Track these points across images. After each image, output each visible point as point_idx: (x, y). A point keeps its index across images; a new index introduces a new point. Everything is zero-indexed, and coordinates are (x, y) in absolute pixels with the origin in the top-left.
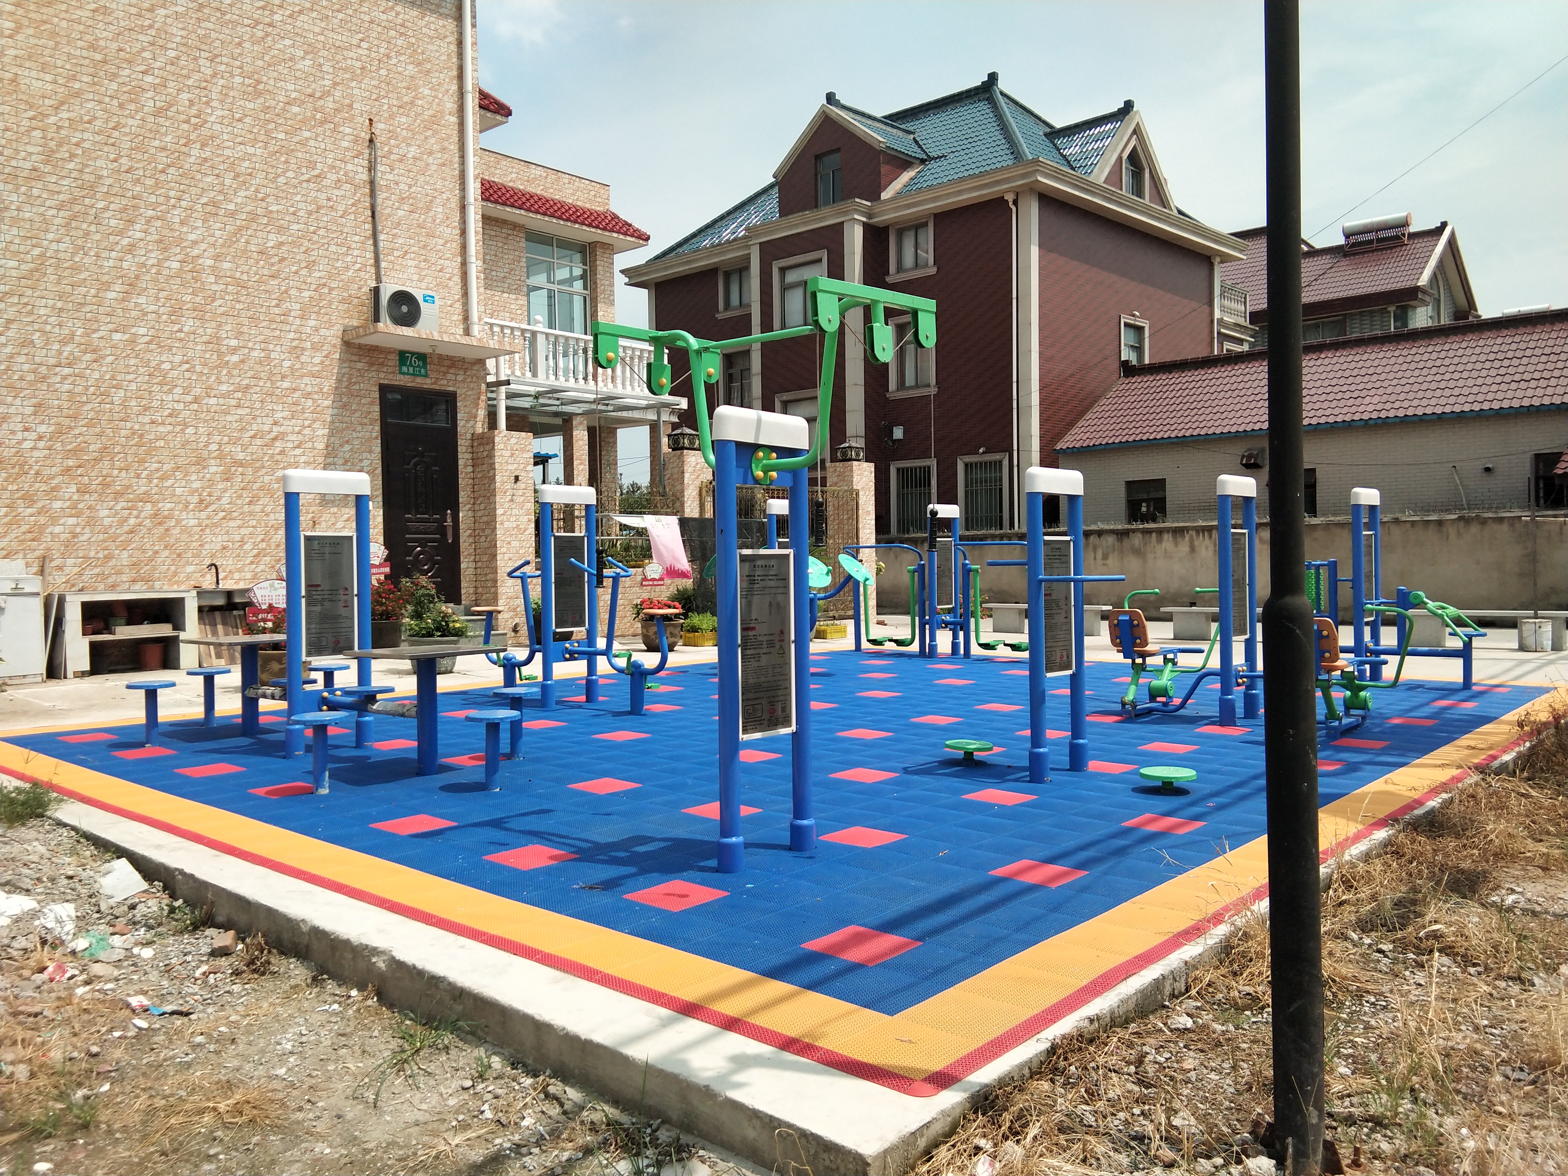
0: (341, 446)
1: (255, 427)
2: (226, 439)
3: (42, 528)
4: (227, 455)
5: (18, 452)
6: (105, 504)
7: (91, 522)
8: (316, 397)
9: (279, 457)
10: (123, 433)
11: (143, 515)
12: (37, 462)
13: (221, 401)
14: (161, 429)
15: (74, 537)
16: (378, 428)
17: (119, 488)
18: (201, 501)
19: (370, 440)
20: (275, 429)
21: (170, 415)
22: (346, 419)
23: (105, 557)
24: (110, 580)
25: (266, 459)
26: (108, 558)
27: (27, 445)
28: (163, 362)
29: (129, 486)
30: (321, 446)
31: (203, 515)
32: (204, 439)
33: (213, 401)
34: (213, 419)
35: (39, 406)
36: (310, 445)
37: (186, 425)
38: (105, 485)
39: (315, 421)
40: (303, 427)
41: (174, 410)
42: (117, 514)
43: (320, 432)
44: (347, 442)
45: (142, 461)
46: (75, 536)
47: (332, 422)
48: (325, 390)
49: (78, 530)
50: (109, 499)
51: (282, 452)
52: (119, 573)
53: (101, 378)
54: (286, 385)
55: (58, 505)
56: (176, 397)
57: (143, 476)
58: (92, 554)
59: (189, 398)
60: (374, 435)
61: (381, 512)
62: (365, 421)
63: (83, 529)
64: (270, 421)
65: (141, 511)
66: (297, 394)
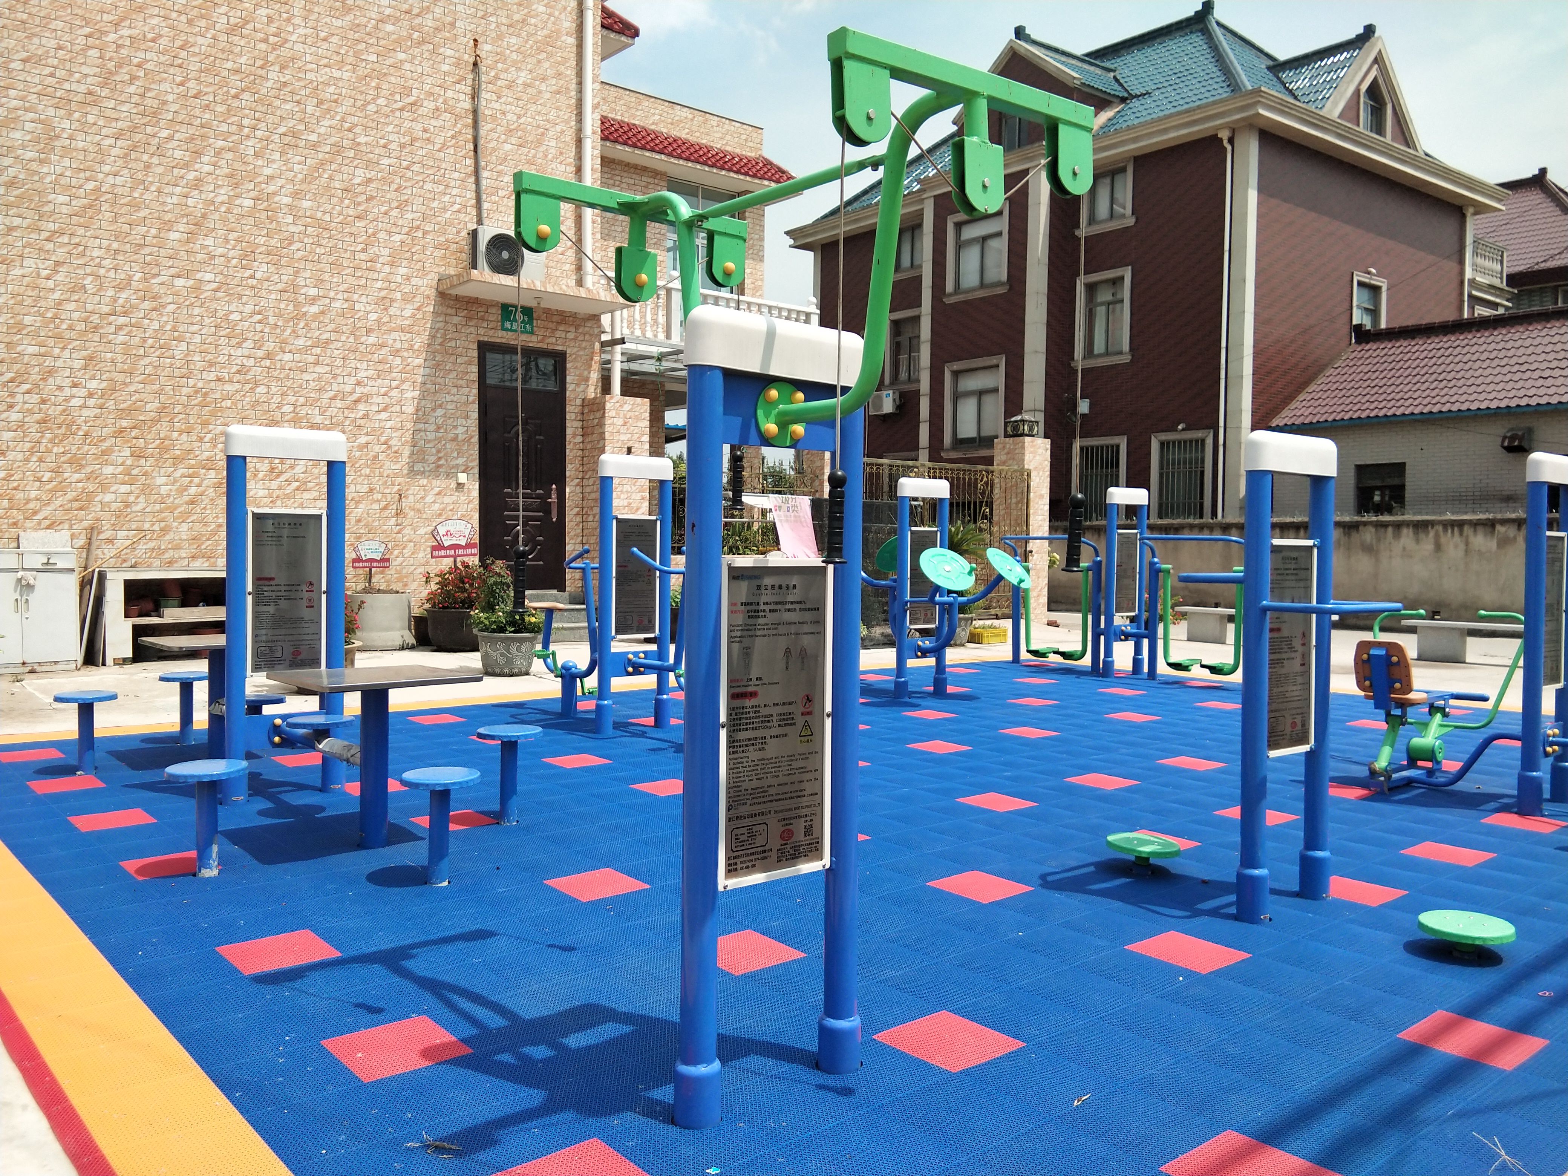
0: (434, 410)
1: (335, 387)
2: (302, 400)
3: (90, 496)
4: (302, 418)
5: (64, 411)
6: (163, 471)
7: (146, 490)
8: (405, 354)
9: (359, 422)
10: (185, 391)
11: (205, 483)
12: (86, 422)
13: (297, 357)
14: (228, 387)
15: (126, 507)
16: (475, 391)
17: (178, 452)
19: (466, 403)
20: (358, 389)
21: (239, 372)
22: (439, 380)
23: (161, 530)
24: (167, 555)
25: (347, 423)
26: (165, 530)
27: (76, 402)
28: (231, 312)
29: (189, 452)
30: (410, 409)
32: (277, 399)
33: (288, 357)
34: (287, 377)
35: (91, 358)
36: (398, 408)
37: (256, 384)
38: (162, 449)
39: (403, 382)
40: (391, 388)
41: (243, 365)
42: (175, 481)
43: (409, 395)
44: (440, 406)
45: (206, 423)
46: (128, 505)
48: (416, 347)
49: (132, 499)
50: (167, 464)
51: (366, 416)
52: (177, 548)
53: (162, 328)
54: (372, 340)
55: (109, 470)
56: (246, 352)
57: (206, 440)
58: (147, 526)
59: (260, 353)
60: (471, 399)
61: (477, 486)
62: (461, 382)
63: (137, 497)
64: (353, 380)
65: (203, 480)
66: (384, 351)
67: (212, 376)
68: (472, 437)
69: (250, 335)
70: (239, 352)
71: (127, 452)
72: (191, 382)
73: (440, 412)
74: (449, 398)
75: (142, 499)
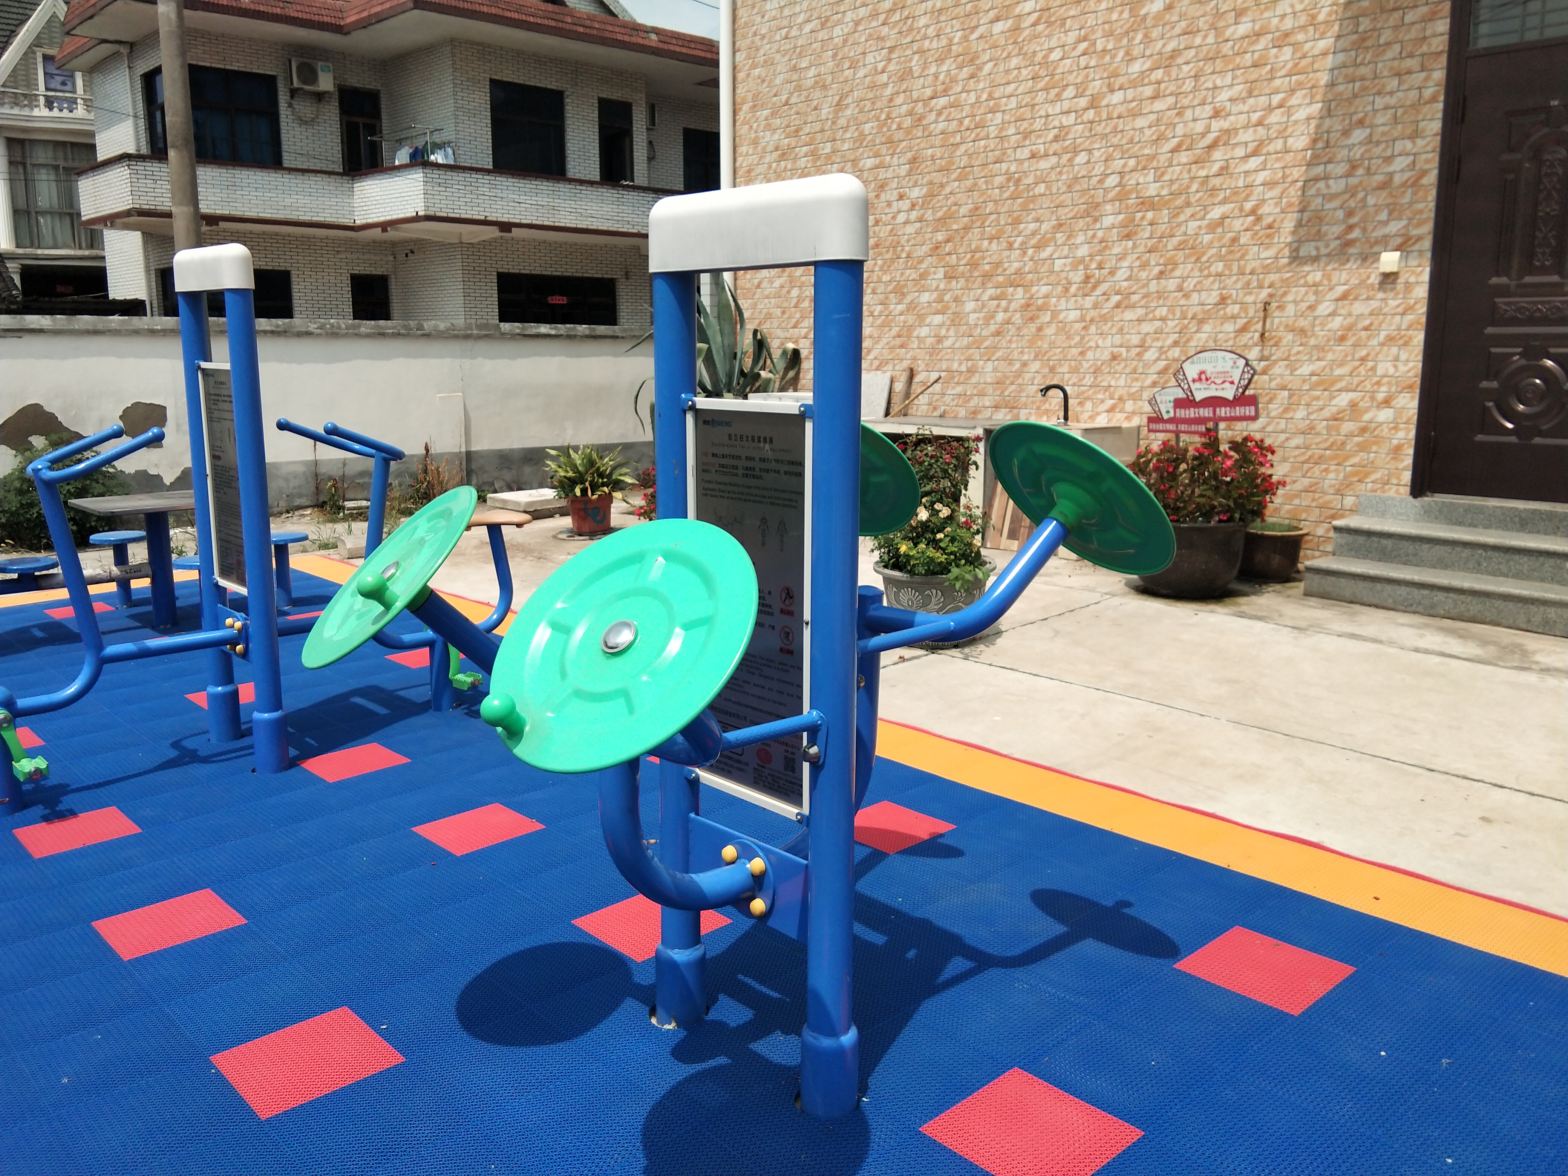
0: (1346, 133)
15: (939, 342)
16: (1439, 75)
18: (1087, 278)
19: (1416, 106)
22: (1363, 71)
31: (1088, 302)
43: (1301, 114)
44: (1361, 123)
46: (940, 340)
47: (1332, 85)
50: (976, 286)
60: (1428, 93)
62: (1409, 63)
67: (1025, 153)
68: (1424, 173)
69: (1071, 78)
70: (1057, 109)
71: (940, 274)
72: (1004, 166)
73: (1359, 135)
74: (1380, 102)
75: (952, 333)
